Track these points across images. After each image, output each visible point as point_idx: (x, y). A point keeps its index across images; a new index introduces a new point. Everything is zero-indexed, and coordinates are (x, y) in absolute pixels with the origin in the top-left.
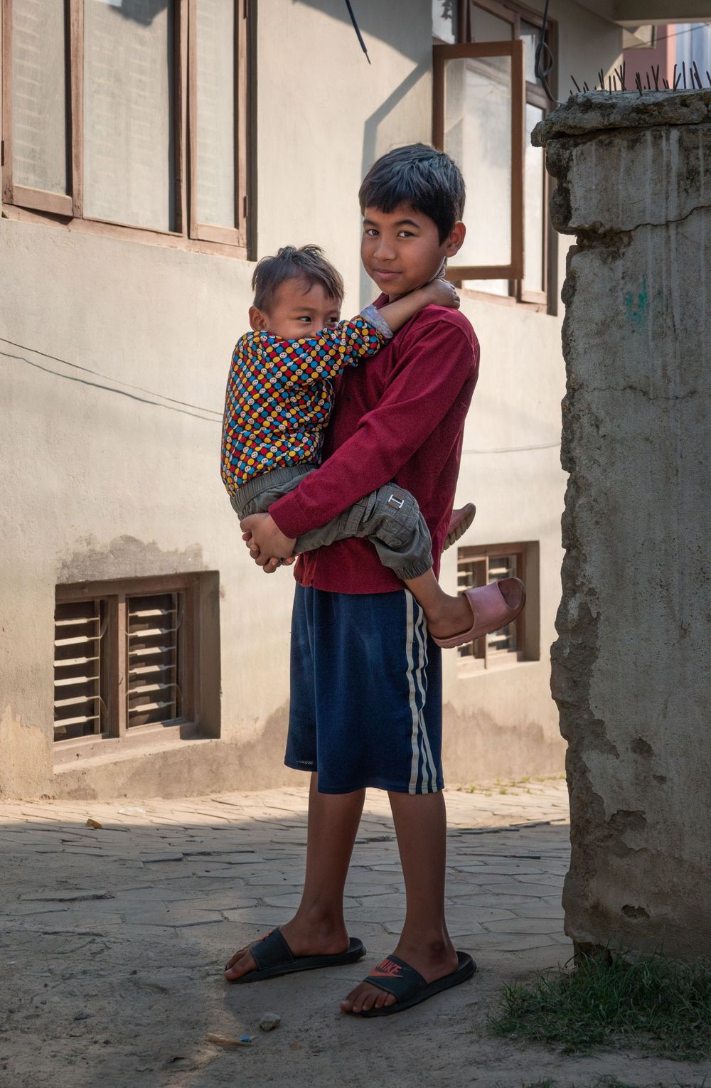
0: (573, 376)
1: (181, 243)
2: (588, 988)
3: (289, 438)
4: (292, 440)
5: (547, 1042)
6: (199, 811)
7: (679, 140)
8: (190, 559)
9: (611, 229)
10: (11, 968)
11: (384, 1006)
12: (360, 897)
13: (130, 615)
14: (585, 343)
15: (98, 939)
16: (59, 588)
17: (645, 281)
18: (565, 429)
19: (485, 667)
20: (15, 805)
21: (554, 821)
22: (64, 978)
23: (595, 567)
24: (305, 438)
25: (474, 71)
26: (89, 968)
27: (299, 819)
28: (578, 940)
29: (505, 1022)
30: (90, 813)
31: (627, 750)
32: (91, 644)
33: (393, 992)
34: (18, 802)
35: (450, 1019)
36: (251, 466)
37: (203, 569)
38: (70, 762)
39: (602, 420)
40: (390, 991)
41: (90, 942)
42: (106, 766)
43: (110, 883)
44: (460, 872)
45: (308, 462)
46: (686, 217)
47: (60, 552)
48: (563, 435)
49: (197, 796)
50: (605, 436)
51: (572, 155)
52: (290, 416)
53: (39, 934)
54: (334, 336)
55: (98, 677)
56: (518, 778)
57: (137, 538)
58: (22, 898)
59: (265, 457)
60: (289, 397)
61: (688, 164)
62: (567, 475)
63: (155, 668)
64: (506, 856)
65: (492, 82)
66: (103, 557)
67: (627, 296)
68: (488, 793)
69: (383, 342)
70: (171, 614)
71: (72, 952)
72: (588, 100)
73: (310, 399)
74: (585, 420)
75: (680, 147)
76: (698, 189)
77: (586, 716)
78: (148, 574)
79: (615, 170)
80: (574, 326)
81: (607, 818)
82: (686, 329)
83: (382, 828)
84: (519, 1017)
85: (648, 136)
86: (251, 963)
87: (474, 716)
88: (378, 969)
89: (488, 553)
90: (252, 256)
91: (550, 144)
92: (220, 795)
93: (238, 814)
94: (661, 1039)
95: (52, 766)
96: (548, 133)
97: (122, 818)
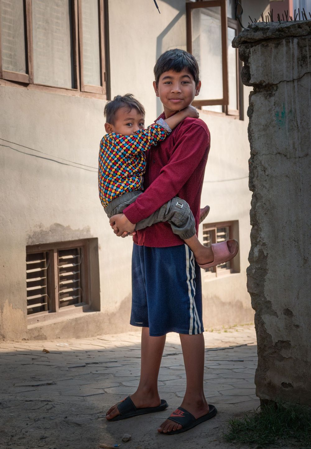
0: (253, 149)
1: (77, 94)
2: (267, 420)
3: (129, 179)
4: (131, 180)
5: (250, 444)
6: (92, 344)
7: (298, 43)
8: (85, 233)
9: (269, 84)
10: (11, 417)
11: (177, 430)
12: (164, 381)
13: (59, 258)
14: (258, 134)
15: (50, 403)
16: (28, 248)
17: (284, 106)
18: (250, 173)
19: (216, 276)
20: (11, 343)
21: (249, 344)
22: (35, 421)
23: (265, 233)
24: (136, 179)
25: (204, 13)
26: (46, 416)
27: (136, 346)
28: (262, 398)
29: (231, 435)
30: (44, 346)
31: (282, 314)
32: (42, 271)
33: (181, 423)
34: (12, 342)
35: (206, 435)
36: (114, 193)
37: (91, 237)
38: (34, 324)
39: (267, 168)
40: (179, 423)
41: (46, 405)
42: (51, 325)
43: (54, 377)
44: (209, 368)
45: (138, 189)
46: (302, 77)
47: (28, 231)
48: (249, 175)
49: (91, 337)
50: (268, 175)
51: (250, 51)
52: (129, 170)
53: (24, 401)
54: (145, 132)
55: (46, 286)
56: (232, 325)
57: (61, 224)
58: (16, 385)
59: (119, 188)
60: (128, 161)
61: (302, 53)
62: (252, 193)
63: (71, 281)
64: (228, 361)
65: (213, 18)
66: (47, 233)
67: (276, 113)
68: (219, 332)
69: (167, 134)
70: (77, 257)
71: (38, 409)
72: (257, 27)
73: (137, 161)
74: (259, 169)
75: (298, 46)
76: (307, 65)
77: (263, 299)
78: (67, 240)
79: (269, 57)
80: (253, 127)
81: (274, 344)
82: (303, 127)
83: (173, 349)
84: (237, 433)
85: (284, 42)
86: (118, 412)
87: (212, 298)
88: (174, 413)
89: (216, 226)
90: (108, 98)
91: (240, 47)
92: (101, 336)
93: (109, 345)
94: (300, 442)
95: (27, 326)
96: (239, 41)
97: (58, 348)
